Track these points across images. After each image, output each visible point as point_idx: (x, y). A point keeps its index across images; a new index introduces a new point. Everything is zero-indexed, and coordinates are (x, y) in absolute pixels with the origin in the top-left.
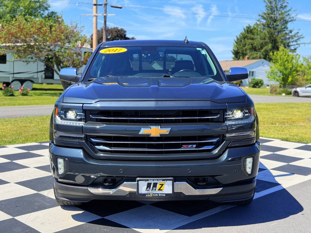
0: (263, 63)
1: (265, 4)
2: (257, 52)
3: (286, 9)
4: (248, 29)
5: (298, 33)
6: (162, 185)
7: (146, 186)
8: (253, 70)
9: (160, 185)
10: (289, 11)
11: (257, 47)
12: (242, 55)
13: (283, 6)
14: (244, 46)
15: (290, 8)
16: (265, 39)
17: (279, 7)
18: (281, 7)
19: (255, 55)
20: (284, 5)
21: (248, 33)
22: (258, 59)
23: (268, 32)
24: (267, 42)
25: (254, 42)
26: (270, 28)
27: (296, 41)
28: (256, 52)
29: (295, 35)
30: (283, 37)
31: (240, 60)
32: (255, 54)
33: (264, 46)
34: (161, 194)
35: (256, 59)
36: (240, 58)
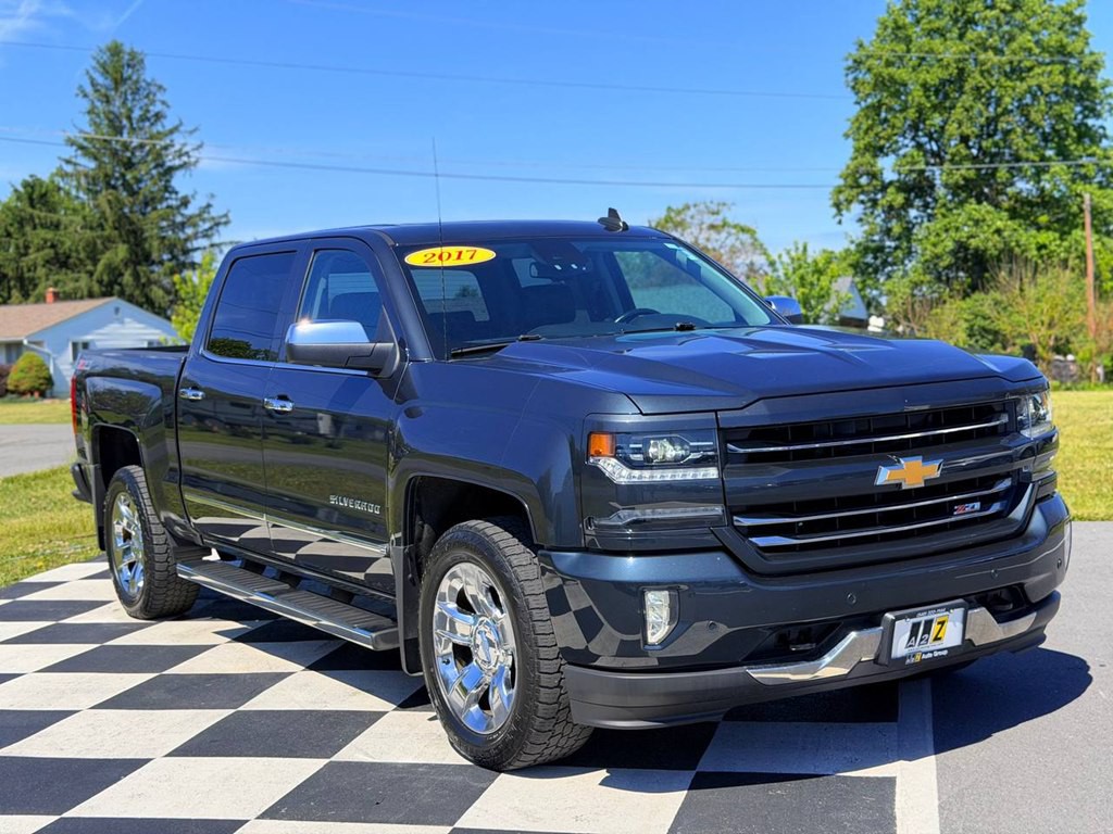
0: (117, 310)
1: (85, 105)
2: (76, 275)
3: (163, 126)
4: (29, 189)
5: (209, 206)
6: (942, 623)
7: (908, 634)
8: (88, 338)
9: (939, 623)
10: (171, 132)
11: (74, 254)
12: (18, 285)
13: (149, 115)
14: (22, 251)
15: (176, 123)
16: (101, 226)
17: (136, 114)
18: (143, 119)
19: (70, 286)
20: (154, 109)
21: (33, 206)
22: (82, 298)
23: (109, 202)
24: (109, 240)
25: (62, 239)
26: (114, 187)
27: (206, 235)
28: (71, 275)
29: (200, 215)
30: (163, 219)
31: (12, 304)
32: (69, 281)
33: (103, 253)
34: (938, 650)
35: (75, 299)
36: (9, 297)
